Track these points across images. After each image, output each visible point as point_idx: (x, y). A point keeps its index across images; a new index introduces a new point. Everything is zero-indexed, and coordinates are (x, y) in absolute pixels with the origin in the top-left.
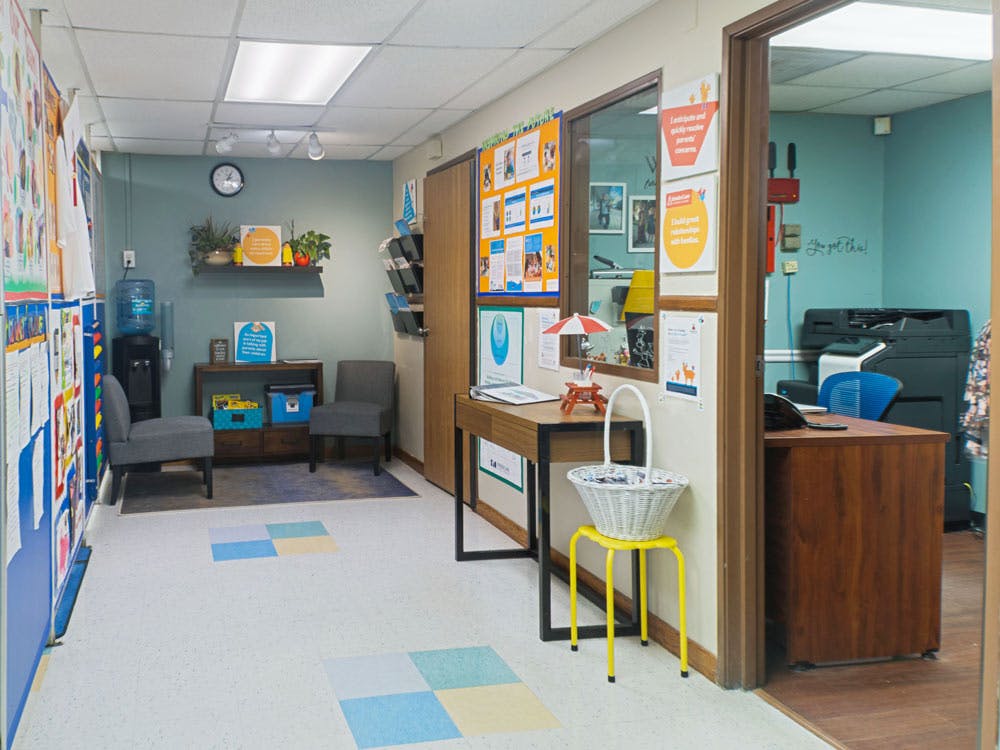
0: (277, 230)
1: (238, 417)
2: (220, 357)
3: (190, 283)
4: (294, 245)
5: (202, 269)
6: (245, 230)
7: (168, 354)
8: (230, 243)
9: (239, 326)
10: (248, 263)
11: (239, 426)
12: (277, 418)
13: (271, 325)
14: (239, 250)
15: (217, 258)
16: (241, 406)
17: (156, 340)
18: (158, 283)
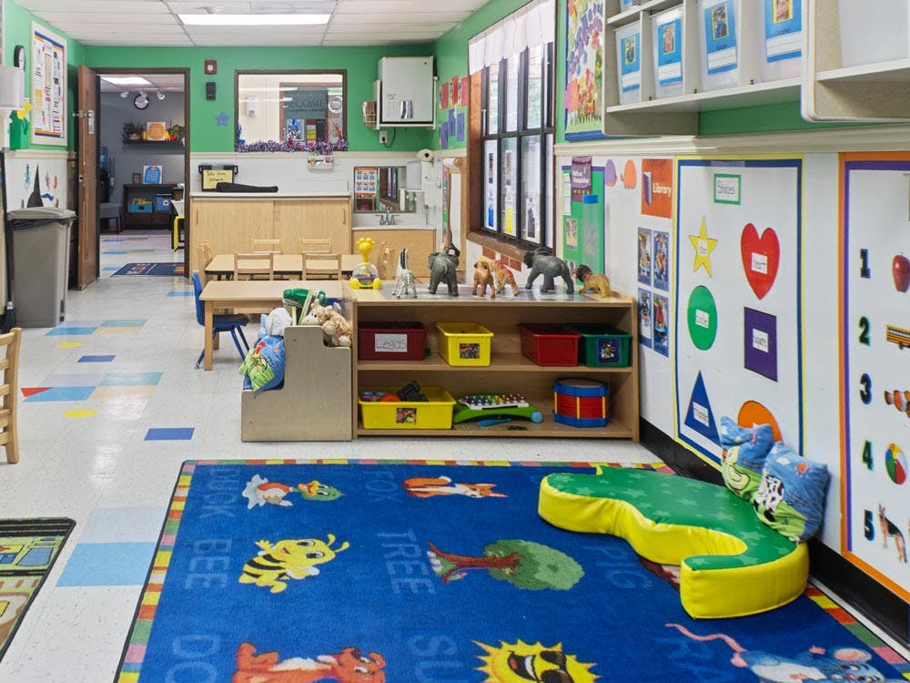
0: (164, 124)
1: (142, 208)
2: (137, 181)
3: (124, 149)
4: (169, 131)
5: (127, 142)
6: (149, 124)
7: (112, 179)
8: (140, 130)
9: (146, 168)
10: (150, 139)
11: (141, 211)
12: (159, 208)
13: (160, 167)
14: (145, 133)
15: (134, 137)
16: (144, 203)
17: (107, 173)
18: (109, 148)
